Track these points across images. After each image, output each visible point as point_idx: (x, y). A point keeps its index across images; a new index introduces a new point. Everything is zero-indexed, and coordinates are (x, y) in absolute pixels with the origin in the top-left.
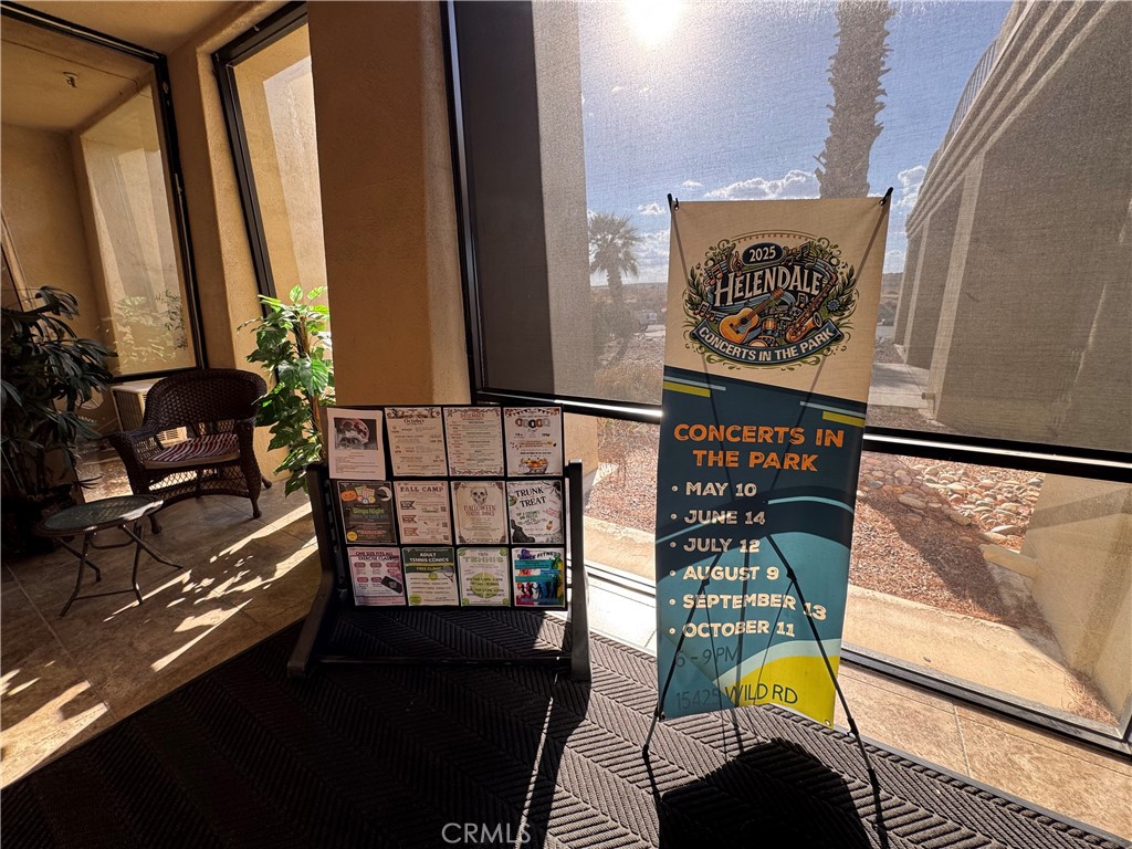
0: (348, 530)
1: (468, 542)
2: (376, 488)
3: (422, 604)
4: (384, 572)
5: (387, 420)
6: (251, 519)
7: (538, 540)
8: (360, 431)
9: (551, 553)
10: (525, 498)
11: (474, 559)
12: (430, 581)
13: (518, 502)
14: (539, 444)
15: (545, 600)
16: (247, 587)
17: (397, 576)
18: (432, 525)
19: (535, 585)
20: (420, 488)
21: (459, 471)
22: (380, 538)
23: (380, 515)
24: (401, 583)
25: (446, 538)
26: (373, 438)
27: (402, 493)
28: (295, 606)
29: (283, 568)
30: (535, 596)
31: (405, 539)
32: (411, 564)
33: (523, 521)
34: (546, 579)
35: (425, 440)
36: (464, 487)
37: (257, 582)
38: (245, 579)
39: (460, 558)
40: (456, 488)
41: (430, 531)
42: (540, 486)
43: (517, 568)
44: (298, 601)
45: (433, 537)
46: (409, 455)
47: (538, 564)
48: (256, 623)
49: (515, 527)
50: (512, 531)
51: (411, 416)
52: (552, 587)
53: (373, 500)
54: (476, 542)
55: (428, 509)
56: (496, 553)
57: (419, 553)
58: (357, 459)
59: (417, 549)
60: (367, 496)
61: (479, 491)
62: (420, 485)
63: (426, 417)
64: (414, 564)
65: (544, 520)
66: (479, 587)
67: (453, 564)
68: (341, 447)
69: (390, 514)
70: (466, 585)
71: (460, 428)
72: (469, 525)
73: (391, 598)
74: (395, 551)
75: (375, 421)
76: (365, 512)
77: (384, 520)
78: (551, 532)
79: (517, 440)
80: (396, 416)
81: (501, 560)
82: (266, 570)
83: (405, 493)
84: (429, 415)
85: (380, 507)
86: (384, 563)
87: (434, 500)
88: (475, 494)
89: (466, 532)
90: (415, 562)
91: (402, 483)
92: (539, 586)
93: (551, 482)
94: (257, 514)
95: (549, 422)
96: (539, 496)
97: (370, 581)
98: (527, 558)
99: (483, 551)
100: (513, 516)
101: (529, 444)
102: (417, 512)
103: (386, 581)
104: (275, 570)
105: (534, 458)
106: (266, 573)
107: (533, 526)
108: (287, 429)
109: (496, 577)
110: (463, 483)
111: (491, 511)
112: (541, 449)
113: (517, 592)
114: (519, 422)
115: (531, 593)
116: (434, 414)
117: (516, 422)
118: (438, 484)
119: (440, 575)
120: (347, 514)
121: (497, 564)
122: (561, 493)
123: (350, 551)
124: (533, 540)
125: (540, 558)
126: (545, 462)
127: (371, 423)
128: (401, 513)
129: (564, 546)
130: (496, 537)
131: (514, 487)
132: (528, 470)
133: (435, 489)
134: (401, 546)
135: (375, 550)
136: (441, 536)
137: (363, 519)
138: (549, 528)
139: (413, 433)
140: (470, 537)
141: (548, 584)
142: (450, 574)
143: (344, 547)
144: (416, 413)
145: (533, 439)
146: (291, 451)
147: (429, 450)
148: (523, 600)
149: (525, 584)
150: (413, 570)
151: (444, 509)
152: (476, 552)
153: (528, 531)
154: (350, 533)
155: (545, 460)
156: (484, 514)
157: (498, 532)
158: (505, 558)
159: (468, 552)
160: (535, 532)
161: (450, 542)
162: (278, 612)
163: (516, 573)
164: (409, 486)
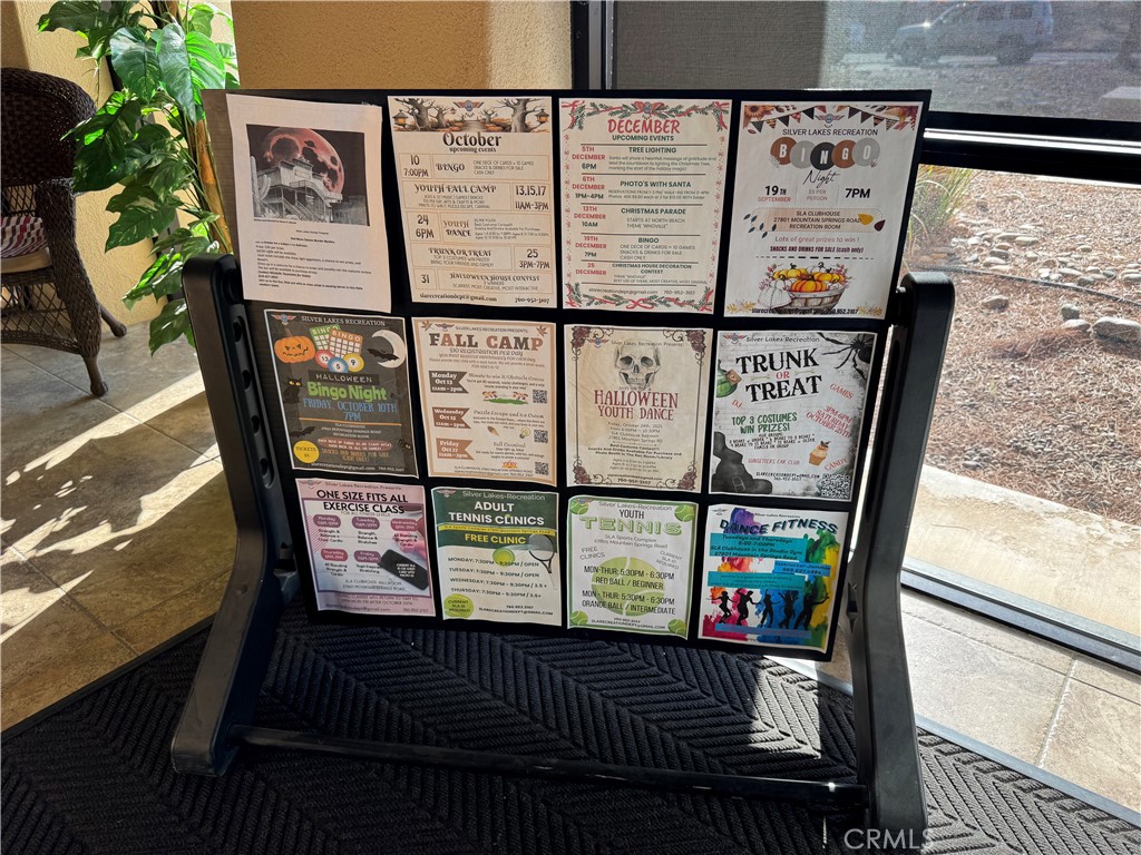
0: (297, 436)
1: (595, 483)
2: (365, 332)
3: (472, 617)
4: (385, 539)
5: (396, 136)
6: (87, 399)
7: (781, 489)
8: (319, 168)
9: (811, 524)
10: (762, 378)
11: (607, 524)
12: (495, 568)
13: (741, 387)
14: (832, 220)
15: (777, 631)
16: (83, 543)
17: (417, 551)
18: (508, 436)
19: (757, 596)
20: (481, 338)
21: (588, 292)
22: (377, 462)
23: (375, 403)
24: (426, 566)
25: (542, 469)
26: (354, 190)
27: (436, 348)
28: (184, 594)
29: (154, 507)
30: (754, 619)
31: (438, 467)
32: (451, 527)
33: (748, 437)
34: (786, 584)
35: (501, 202)
36: (598, 341)
37: (100, 535)
38: (78, 527)
39: (574, 520)
40: (577, 344)
41: (502, 450)
42: (810, 346)
43: (715, 551)
44: (188, 583)
45: (510, 465)
46: (456, 242)
47: (769, 548)
48: (101, 626)
49: (724, 453)
50: (715, 461)
51: (463, 125)
52: (799, 605)
53: (357, 365)
54: (616, 484)
55: (501, 393)
56: (666, 513)
57: (474, 500)
58: (313, 250)
59: (467, 491)
60: (343, 352)
61: (636, 353)
62: (480, 329)
63: (506, 128)
64: (460, 527)
65: (806, 438)
66: (613, 589)
67: (554, 532)
68: (270, 214)
69: (402, 402)
70: (581, 581)
71: (603, 166)
72: (602, 441)
73: (402, 599)
74: (415, 494)
75: (361, 136)
76: (337, 393)
77: (385, 417)
78: (821, 470)
79: (766, 208)
80: (421, 125)
81: (674, 531)
82: (119, 506)
83: (440, 349)
84: (515, 123)
85: (376, 382)
86: (385, 520)
87: (517, 371)
88: (628, 360)
89: (592, 458)
90: (459, 521)
91: (435, 321)
92: (767, 600)
93: (846, 337)
94: (98, 390)
95: (876, 153)
96: (803, 373)
97: (351, 561)
98: (744, 529)
99: (633, 505)
100: (722, 425)
101: (802, 220)
102: (470, 400)
103: (391, 562)
104: (138, 511)
105: (808, 265)
106: (120, 515)
107: (773, 453)
108: (145, 203)
109: (658, 568)
110: (596, 330)
111: (663, 407)
112: (834, 238)
113: (709, 608)
114: (783, 151)
115: (744, 612)
116: (531, 120)
117: (775, 150)
118: (530, 329)
119: (521, 555)
120: (293, 395)
121: (665, 538)
122: (868, 368)
123: (304, 487)
124: (768, 487)
125: (779, 533)
126: (841, 276)
127: (349, 144)
128: (430, 400)
129: (849, 508)
130: (669, 475)
131: (734, 347)
132: (784, 299)
133: (522, 343)
134: (429, 483)
135: (363, 488)
136: (532, 462)
137: (335, 411)
138: (815, 460)
139: (468, 177)
140: (602, 470)
141: (789, 597)
142: (545, 555)
143: (288, 477)
144: (477, 114)
145: (816, 206)
146: (158, 254)
147: (510, 232)
148: (719, 627)
149: (731, 592)
150: (457, 539)
151: (540, 398)
152: (614, 508)
153: (755, 463)
154: (300, 444)
155: (841, 271)
156: (644, 414)
157: (677, 462)
158: (687, 529)
159: (596, 507)
160: (774, 469)
161: (550, 479)
162: (145, 606)
163: (712, 563)
164: (452, 332)
